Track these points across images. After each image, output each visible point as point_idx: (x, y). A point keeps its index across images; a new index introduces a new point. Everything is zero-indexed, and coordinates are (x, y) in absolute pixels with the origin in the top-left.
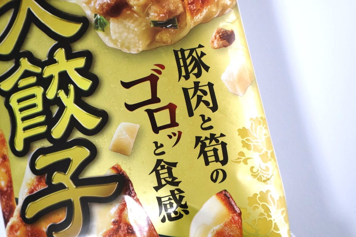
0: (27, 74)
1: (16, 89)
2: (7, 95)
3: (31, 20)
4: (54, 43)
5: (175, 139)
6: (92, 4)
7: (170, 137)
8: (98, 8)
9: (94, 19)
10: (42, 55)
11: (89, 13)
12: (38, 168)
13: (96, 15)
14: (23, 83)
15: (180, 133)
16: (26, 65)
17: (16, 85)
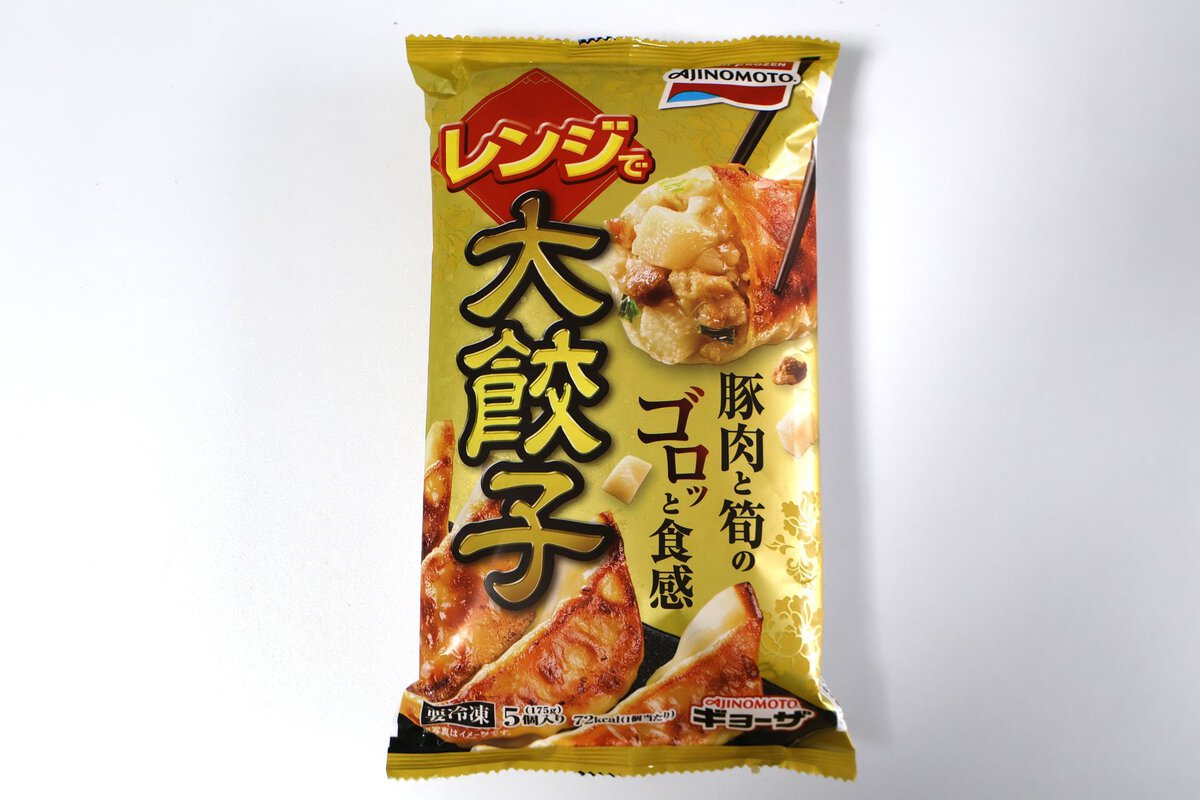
0: (508, 353)
1: (487, 369)
2: (471, 375)
3: (532, 277)
4: (556, 319)
5: (696, 496)
6: (624, 280)
7: (690, 492)
8: (630, 287)
9: (621, 302)
10: (537, 331)
11: (616, 291)
12: (493, 488)
13: (625, 296)
14: (498, 364)
15: (705, 490)
16: (509, 339)
17: (489, 363)
